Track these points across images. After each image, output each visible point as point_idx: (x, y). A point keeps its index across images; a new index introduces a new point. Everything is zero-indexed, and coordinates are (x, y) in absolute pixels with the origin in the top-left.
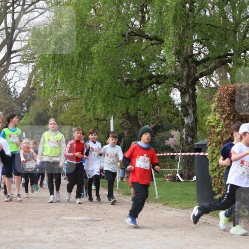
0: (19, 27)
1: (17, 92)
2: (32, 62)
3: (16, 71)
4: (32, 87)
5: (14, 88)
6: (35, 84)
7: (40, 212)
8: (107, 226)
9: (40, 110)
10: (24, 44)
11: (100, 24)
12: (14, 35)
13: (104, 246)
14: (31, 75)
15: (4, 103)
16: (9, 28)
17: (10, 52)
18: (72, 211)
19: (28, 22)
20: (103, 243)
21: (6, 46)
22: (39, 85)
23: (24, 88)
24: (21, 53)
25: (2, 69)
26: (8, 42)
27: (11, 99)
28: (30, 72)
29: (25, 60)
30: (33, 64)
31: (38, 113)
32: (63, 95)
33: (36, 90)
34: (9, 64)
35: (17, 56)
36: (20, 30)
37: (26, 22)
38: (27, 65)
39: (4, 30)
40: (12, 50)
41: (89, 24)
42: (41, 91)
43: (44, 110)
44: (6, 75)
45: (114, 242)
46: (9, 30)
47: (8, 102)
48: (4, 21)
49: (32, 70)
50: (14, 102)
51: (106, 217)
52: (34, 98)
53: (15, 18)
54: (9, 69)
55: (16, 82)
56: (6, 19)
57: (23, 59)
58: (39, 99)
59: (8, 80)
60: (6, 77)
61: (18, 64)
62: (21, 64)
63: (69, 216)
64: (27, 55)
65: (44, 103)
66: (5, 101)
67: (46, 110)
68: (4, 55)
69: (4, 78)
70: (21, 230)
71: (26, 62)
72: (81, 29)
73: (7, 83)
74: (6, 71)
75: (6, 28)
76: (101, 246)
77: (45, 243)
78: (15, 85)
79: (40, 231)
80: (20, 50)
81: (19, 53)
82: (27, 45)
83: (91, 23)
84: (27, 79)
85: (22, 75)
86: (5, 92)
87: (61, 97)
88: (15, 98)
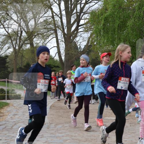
0: (84, 11)
1: (81, 48)
2: (90, 31)
3: (81, 36)
4: (90, 45)
5: (80, 46)
6: (92, 43)
7: (93, 115)
8: (131, 123)
9: (94, 58)
10: (86, 21)
11: (130, 7)
12: (81, 16)
13: (129, 134)
14: (89, 38)
15: (74, 54)
16: (78, 12)
17: (78, 26)
18: (111, 114)
19: (89, 8)
20: (129, 132)
21: (76, 22)
22: (94, 43)
23: (85, 46)
24: (84, 26)
25: (74, 35)
26: (78, 20)
27: (78, 52)
28: (89, 36)
29: (86, 30)
30: (91, 32)
31: (92, 59)
32: (107, 49)
33: (92, 46)
34: (78, 32)
35: (82, 28)
36: (84, 13)
37: (87, 8)
38: (87, 33)
39: (76, 14)
40: (80, 24)
41: (124, 7)
42: (95, 47)
43: (96, 57)
44: (76, 39)
45: (135, 132)
46: (78, 14)
47: (76, 53)
48: (76, 9)
49: (90, 35)
50: (80, 53)
51: (130, 118)
52: (90, 51)
53: (82, 7)
54: (78, 35)
55: (81, 42)
56: (77, 7)
57: (85, 29)
58: (93, 52)
59: (77, 41)
60: (76, 40)
61: (82, 32)
62: (84, 32)
63: (109, 117)
64: (87, 27)
65: (96, 53)
66: (75, 53)
67: (97, 57)
68: (75, 27)
69: (75, 40)
70: (82, 124)
71: (87, 31)
72: (119, 10)
73: (76, 43)
74: (76, 36)
75: (77, 12)
76: (128, 134)
77: (96, 131)
78: (80, 44)
79: (93, 125)
80: (84, 24)
81: (83, 26)
82: (88, 21)
83: (125, 6)
84: (87, 41)
85: (84, 38)
86: (75, 48)
87: (106, 50)
88: (80, 51)
